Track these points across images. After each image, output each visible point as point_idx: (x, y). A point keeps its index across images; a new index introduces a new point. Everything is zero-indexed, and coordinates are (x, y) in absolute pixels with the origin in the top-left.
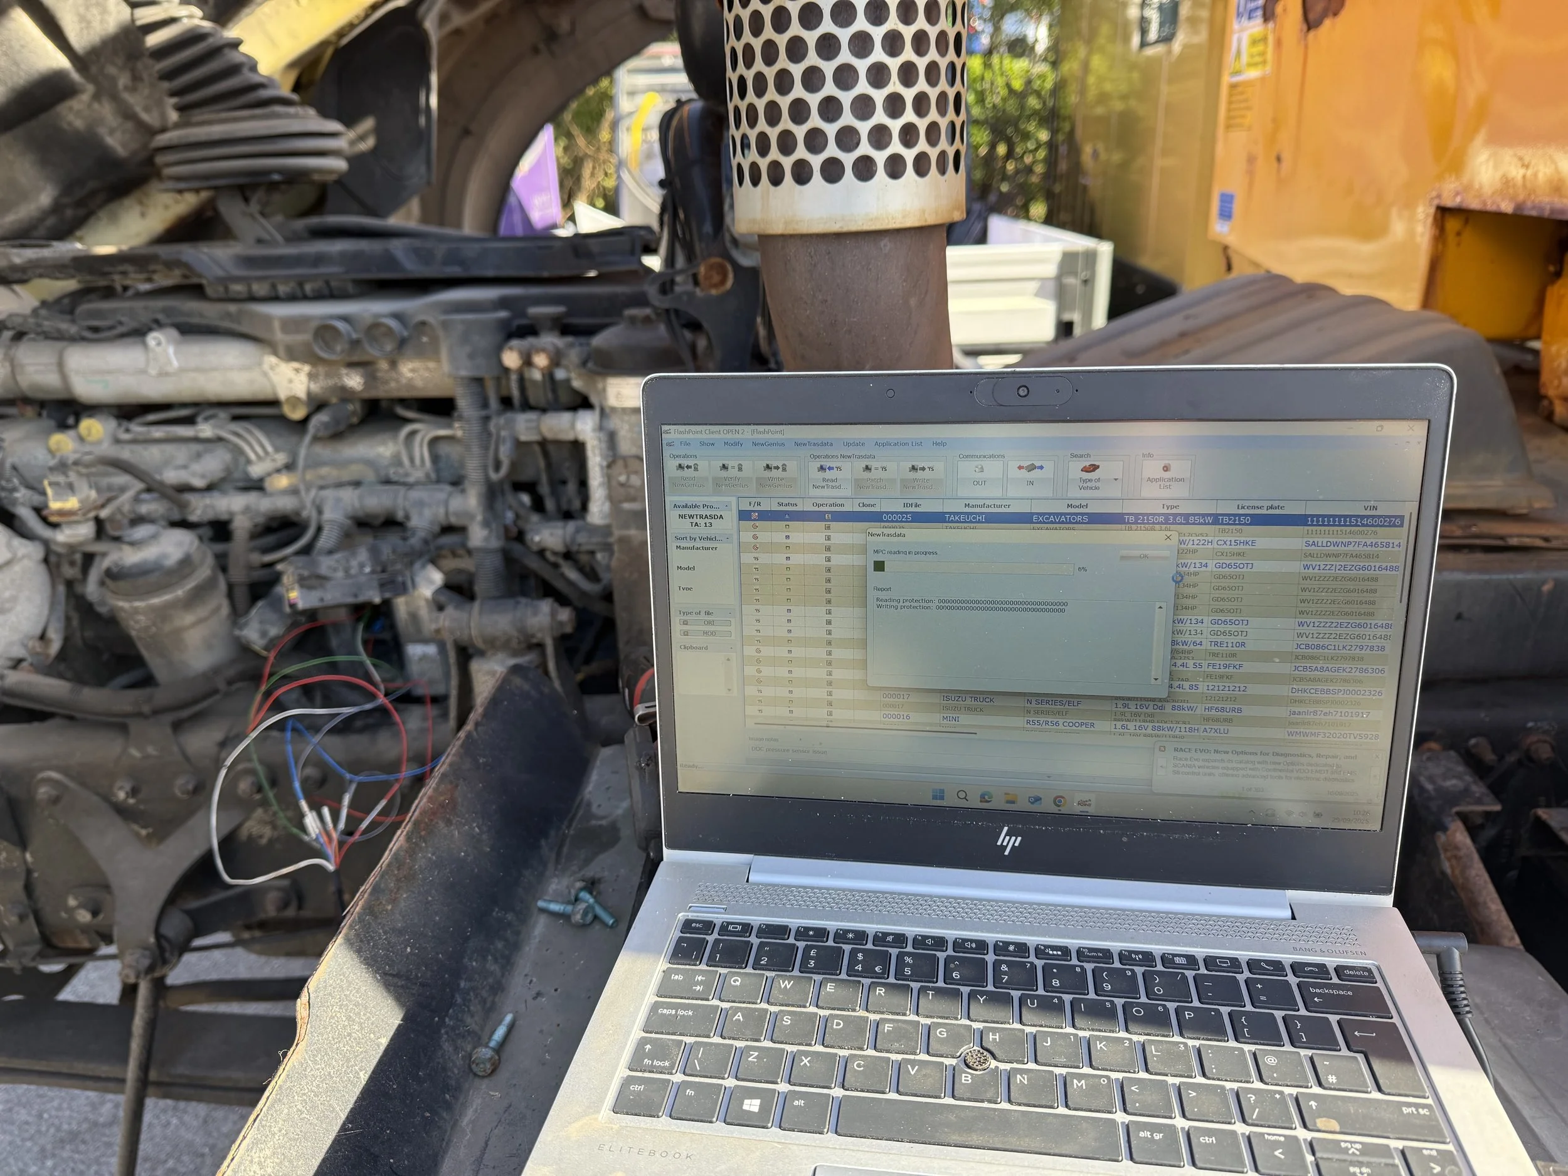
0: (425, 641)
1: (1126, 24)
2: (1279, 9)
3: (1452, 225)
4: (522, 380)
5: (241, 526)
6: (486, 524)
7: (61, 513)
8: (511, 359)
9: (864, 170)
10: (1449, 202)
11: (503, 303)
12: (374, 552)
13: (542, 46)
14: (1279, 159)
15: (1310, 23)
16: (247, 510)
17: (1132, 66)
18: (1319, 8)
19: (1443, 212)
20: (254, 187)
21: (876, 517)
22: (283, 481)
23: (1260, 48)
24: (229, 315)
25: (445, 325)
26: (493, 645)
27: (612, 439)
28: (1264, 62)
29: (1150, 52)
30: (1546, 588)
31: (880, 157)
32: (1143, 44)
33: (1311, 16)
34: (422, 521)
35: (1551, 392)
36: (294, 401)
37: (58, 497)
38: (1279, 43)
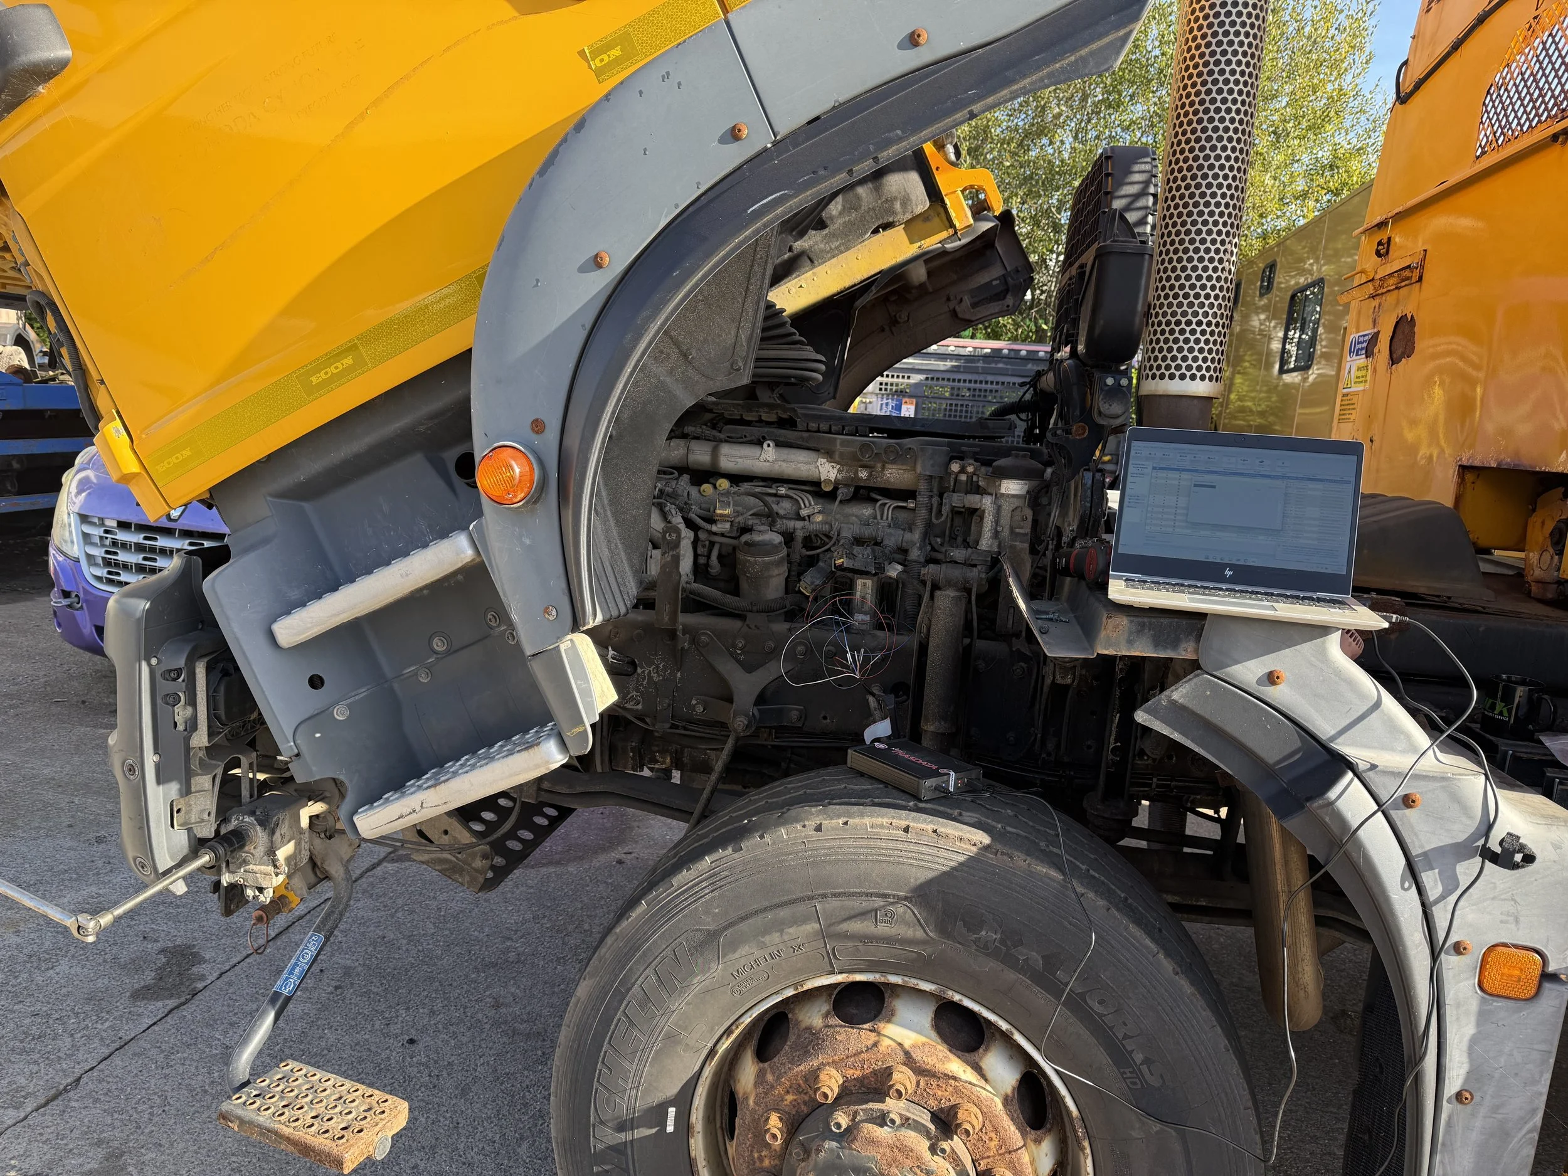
0: (865, 613)
1: (1269, 353)
2: (1376, 350)
3: (1469, 477)
4: (956, 480)
5: (800, 535)
6: (920, 548)
7: (721, 515)
8: (955, 467)
9: (1193, 377)
10: (1465, 463)
11: (949, 445)
12: (873, 551)
13: (887, 328)
14: (1371, 441)
15: (1394, 360)
16: (803, 528)
17: (1273, 389)
18: (1400, 351)
19: (1464, 469)
20: (778, 384)
21: (1196, 471)
22: (819, 518)
23: (1363, 373)
24: (802, 438)
25: (922, 450)
26: (950, 584)
27: (999, 509)
28: (1366, 381)
29: (1288, 378)
30: (1481, 629)
31: (1199, 374)
32: (1282, 371)
33: (1395, 356)
34: (890, 542)
35: (1529, 579)
36: (828, 481)
37: (721, 508)
38: (1375, 370)
